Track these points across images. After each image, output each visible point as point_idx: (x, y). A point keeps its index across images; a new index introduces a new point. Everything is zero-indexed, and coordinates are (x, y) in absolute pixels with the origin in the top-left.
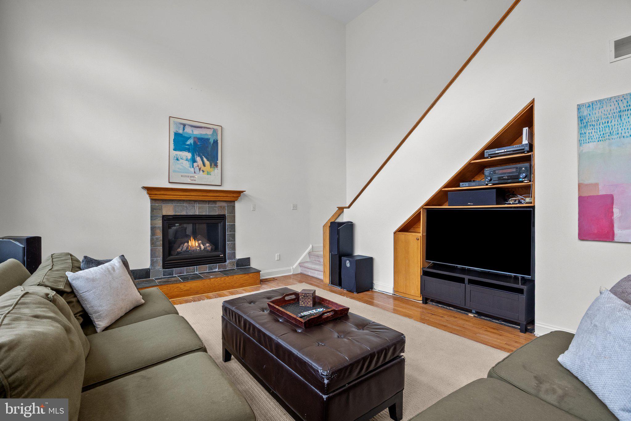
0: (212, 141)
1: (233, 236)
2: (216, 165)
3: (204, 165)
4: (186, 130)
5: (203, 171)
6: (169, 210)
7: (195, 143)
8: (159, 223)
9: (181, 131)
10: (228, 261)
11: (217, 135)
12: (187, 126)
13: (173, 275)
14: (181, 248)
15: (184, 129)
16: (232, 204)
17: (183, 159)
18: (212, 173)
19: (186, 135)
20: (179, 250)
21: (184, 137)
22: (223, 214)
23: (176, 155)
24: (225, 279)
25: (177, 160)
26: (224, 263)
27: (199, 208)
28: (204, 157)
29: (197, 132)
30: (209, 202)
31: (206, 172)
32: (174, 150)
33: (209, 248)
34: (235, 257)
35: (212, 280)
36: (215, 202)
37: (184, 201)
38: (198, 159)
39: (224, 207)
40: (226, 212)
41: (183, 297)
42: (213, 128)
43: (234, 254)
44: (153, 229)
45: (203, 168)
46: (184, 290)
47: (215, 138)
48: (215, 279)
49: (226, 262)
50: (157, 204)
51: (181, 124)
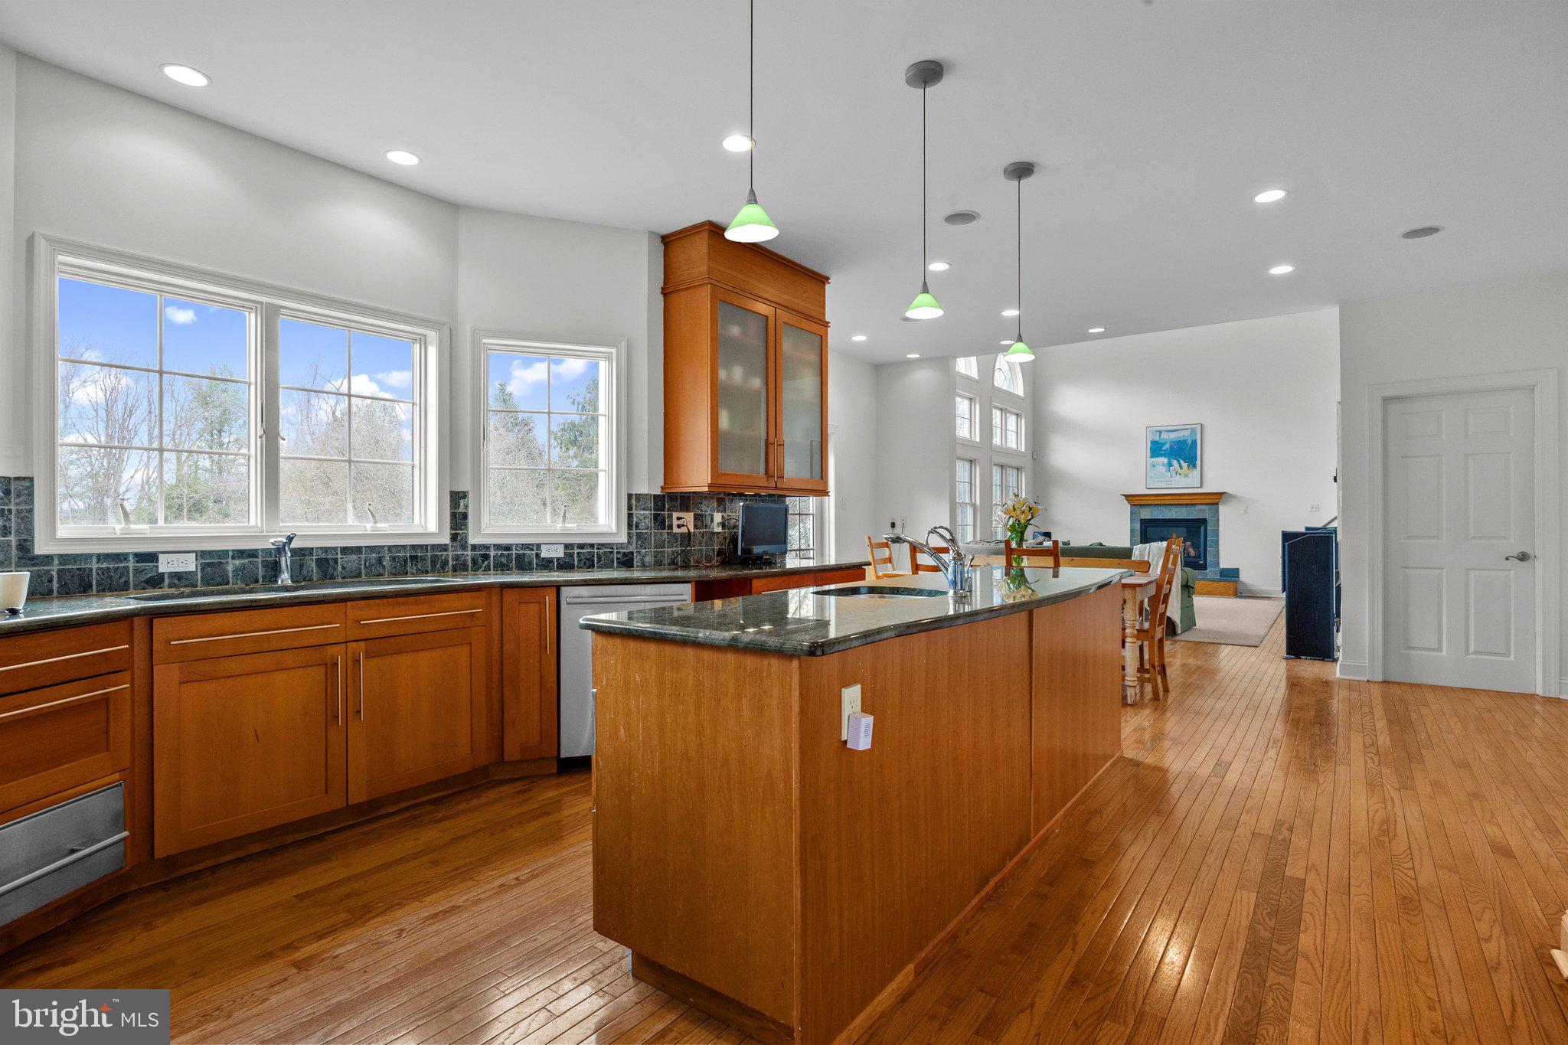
0: (1189, 442)
1: (1217, 543)
2: (1195, 466)
3: (1181, 468)
4: (1162, 436)
5: (1180, 474)
6: (1147, 514)
7: (1171, 446)
8: (1138, 526)
9: (1157, 439)
10: (1209, 569)
11: (1195, 434)
12: (1163, 432)
15: (1160, 436)
16: (1215, 506)
17: (1160, 465)
18: (1189, 475)
19: (1162, 441)
21: (1160, 443)
22: (1203, 518)
23: (1153, 461)
25: (1154, 466)
26: (1205, 569)
27: (1176, 512)
28: (1182, 459)
29: (1173, 436)
30: (1186, 505)
31: (1183, 475)
32: (1151, 457)
34: (1218, 564)
36: (1194, 505)
37: (1161, 505)
38: (1175, 463)
39: (1205, 510)
40: (1207, 515)
42: (1191, 428)
44: (1132, 531)
45: (1180, 471)
47: (1193, 438)
49: (1207, 569)
50: (1136, 509)
51: (1157, 431)
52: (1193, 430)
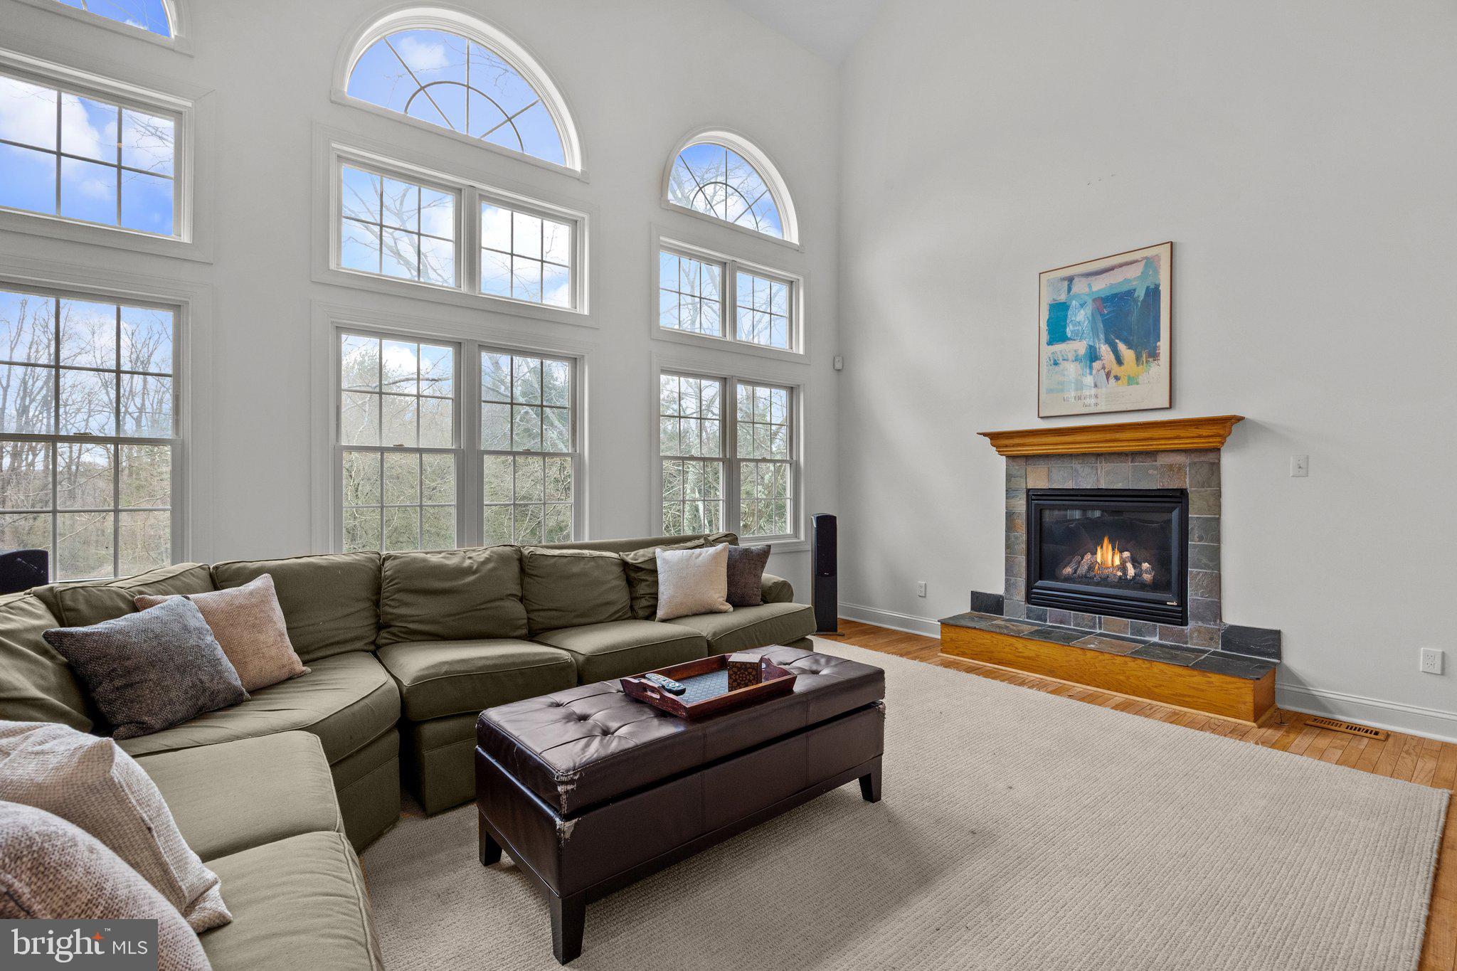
0: (1141, 293)
1: (1215, 556)
2: (1154, 355)
3: (1119, 361)
4: (1075, 289)
5: (1117, 378)
6: (1039, 479)
7: (1096, 311)
8: (1021, 505)
9: (1061, 296)
10: (1192, 624)
11: (1156, 272)
12: (1076, 280)
13: (1046, 621)
14: (1073, 565)
15: (1069, 289)
16: (1211, 457)
17: (1067, 360)
18: (1140, 379)
19: (1074, 302)
20: (1068, 570)
21: (1069, 308)
22: (1176, 488)
23: (1053, 353)
24: (1126, 663)
25: (1056, 364)
26: (1182, 625)
27: (1108, 473)
28: (1121, 340)
29: (1101, 285)
30: (1133, 455)
31: (1124, 380)
32: (1050, 343)
33: (1147, 577)
34: (1218, 615)
35: (1090, 655)
36: (1152, 454)
37: (1071, 456)
38: (1104, 351)
39: (1180, 467)
40: (1187, 480)
41: (1022, 670)
42: (1146, 258)
43: (1215, 611)
44: (1010, 516)
45: (1116, 369)
46: (1024, 655)
47: (1149, 283)
48: (1097, 654)
49: (1186, 624)
50: (1017, 468)
51: (1063, 279)
52: (1151, 263)
